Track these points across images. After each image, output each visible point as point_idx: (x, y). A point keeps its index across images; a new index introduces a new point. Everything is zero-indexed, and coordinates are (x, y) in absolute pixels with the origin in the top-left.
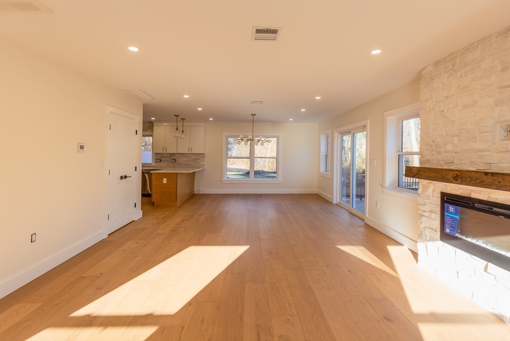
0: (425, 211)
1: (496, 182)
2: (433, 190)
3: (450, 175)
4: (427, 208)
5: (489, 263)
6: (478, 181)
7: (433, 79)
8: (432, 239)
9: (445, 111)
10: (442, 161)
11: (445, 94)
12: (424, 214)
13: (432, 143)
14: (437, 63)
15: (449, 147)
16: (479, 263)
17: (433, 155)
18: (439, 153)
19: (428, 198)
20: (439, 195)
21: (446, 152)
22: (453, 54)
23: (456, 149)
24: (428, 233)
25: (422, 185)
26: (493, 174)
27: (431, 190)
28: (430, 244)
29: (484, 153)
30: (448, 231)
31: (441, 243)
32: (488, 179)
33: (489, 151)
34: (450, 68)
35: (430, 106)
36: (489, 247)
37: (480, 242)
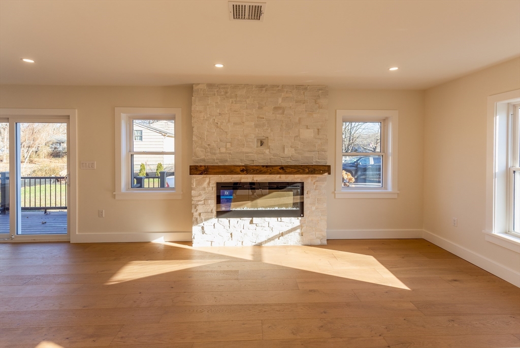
0: (199, 201)
1: (269, 171)
2: (209, 182)
3: (238, 170)
4: (202, 197)
5: (254, 219)
6: (258, 171)
7: (208, 97)
8: (208, 220)
9: (219, 123)
10: (217, 160)
11: (218, 111)
12: (200, 203)
13: (207, 146)
14: (211, 86)
15: (223, 150)
16: (246, 221)
17: (208, 155)
18: (215, 154)
19: (204, 189)
20: (215, 185)
21: (221, 153)
22: (226, 84)
23: (229, 151)
24: (203, 216)
25: (196, 180)
26: (267, 166)
27: (205, 184)
28: (206, 224)
29: (250, 154)
30: (223, 209)
32: (264, 169)
33: (252, 153)
34: (223, 93)
35: (204, 117)
36: (251, 209)
37: (245, 209)
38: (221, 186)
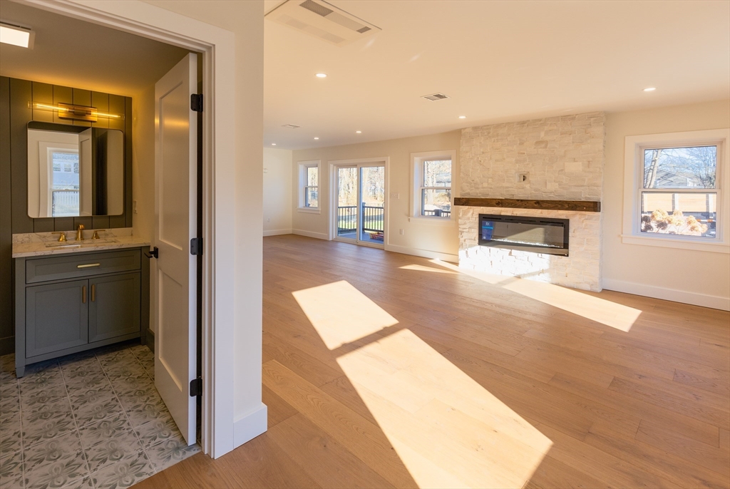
0: (464, 229)
1: (524, 204)
2: (473, 213)
3: (494, 203)
4: (467, 226)
5: (513, 251)
6: (513, 204)
8: (471, 246)
9: (482, 161)
10: (479, 193)
11: (482, 150)
13: (472, 182)
14: (475, 128)
15: (485, 185)
16: (505, 251)
17: (472, 190)
18: (478, 188)
19: (469, 219)
20: (478, 216)
21: (483, 188)
23: (491, 186)
24: (468, 242)
26: (522, 200)
27: (470, 215)
28: (470, 250)
29: (509, 189)
30: (484, 238)
31: (479, 246)
32: (519, 203)
34: (486, 134)
35: (470, 156)
36: (511, 241)
37: (506, 240)
38: (483, 218)
